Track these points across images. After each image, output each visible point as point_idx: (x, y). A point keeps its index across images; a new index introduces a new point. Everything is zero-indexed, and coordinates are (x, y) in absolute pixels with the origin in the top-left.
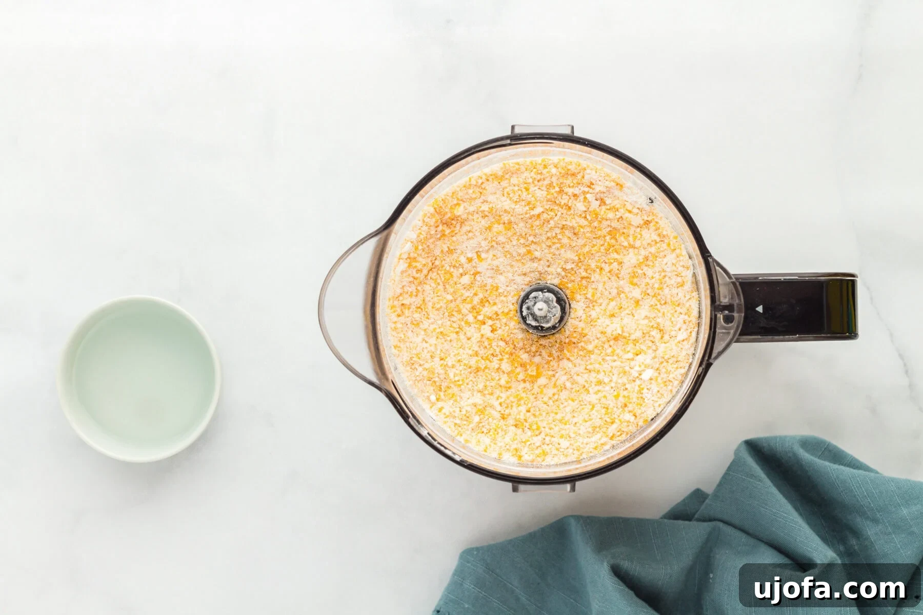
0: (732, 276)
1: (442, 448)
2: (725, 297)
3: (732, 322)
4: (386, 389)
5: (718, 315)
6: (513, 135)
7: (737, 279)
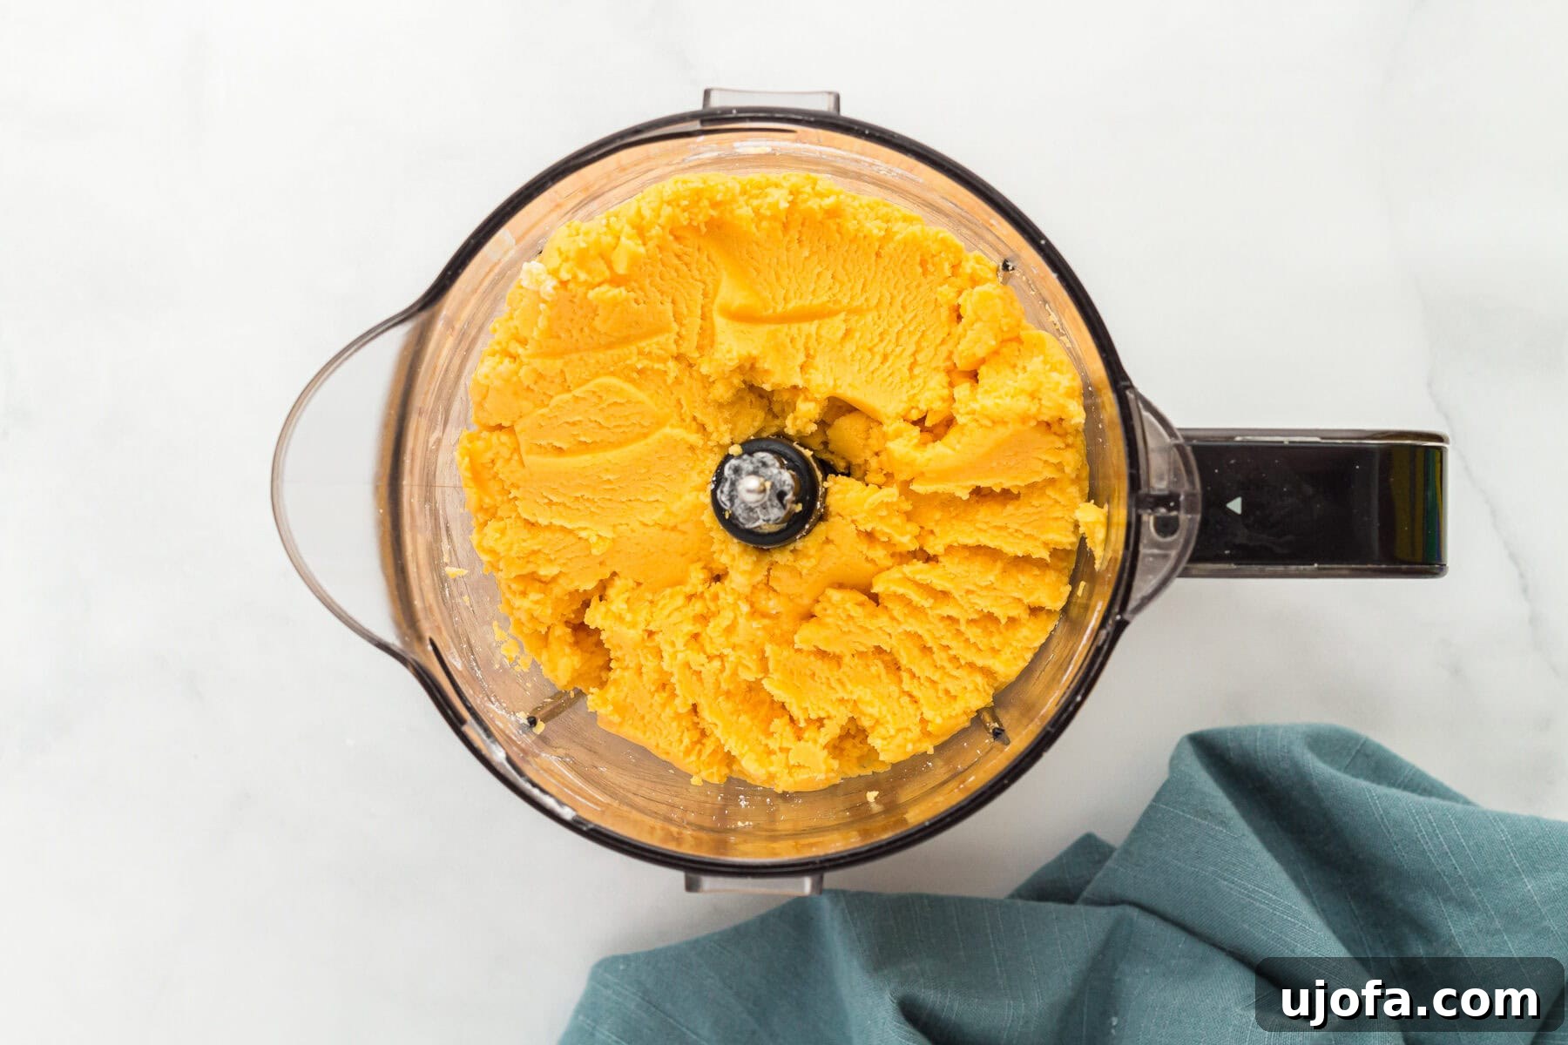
0: (1178, 434)
1: (536, 792)
2: (1161, 478)
3: (1173, 533)
4: (416, 662)
5: (1145, 518)
6: (707, 110)
7: (1187, 438)
